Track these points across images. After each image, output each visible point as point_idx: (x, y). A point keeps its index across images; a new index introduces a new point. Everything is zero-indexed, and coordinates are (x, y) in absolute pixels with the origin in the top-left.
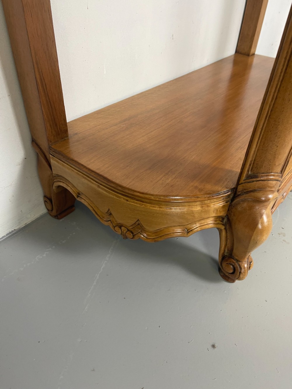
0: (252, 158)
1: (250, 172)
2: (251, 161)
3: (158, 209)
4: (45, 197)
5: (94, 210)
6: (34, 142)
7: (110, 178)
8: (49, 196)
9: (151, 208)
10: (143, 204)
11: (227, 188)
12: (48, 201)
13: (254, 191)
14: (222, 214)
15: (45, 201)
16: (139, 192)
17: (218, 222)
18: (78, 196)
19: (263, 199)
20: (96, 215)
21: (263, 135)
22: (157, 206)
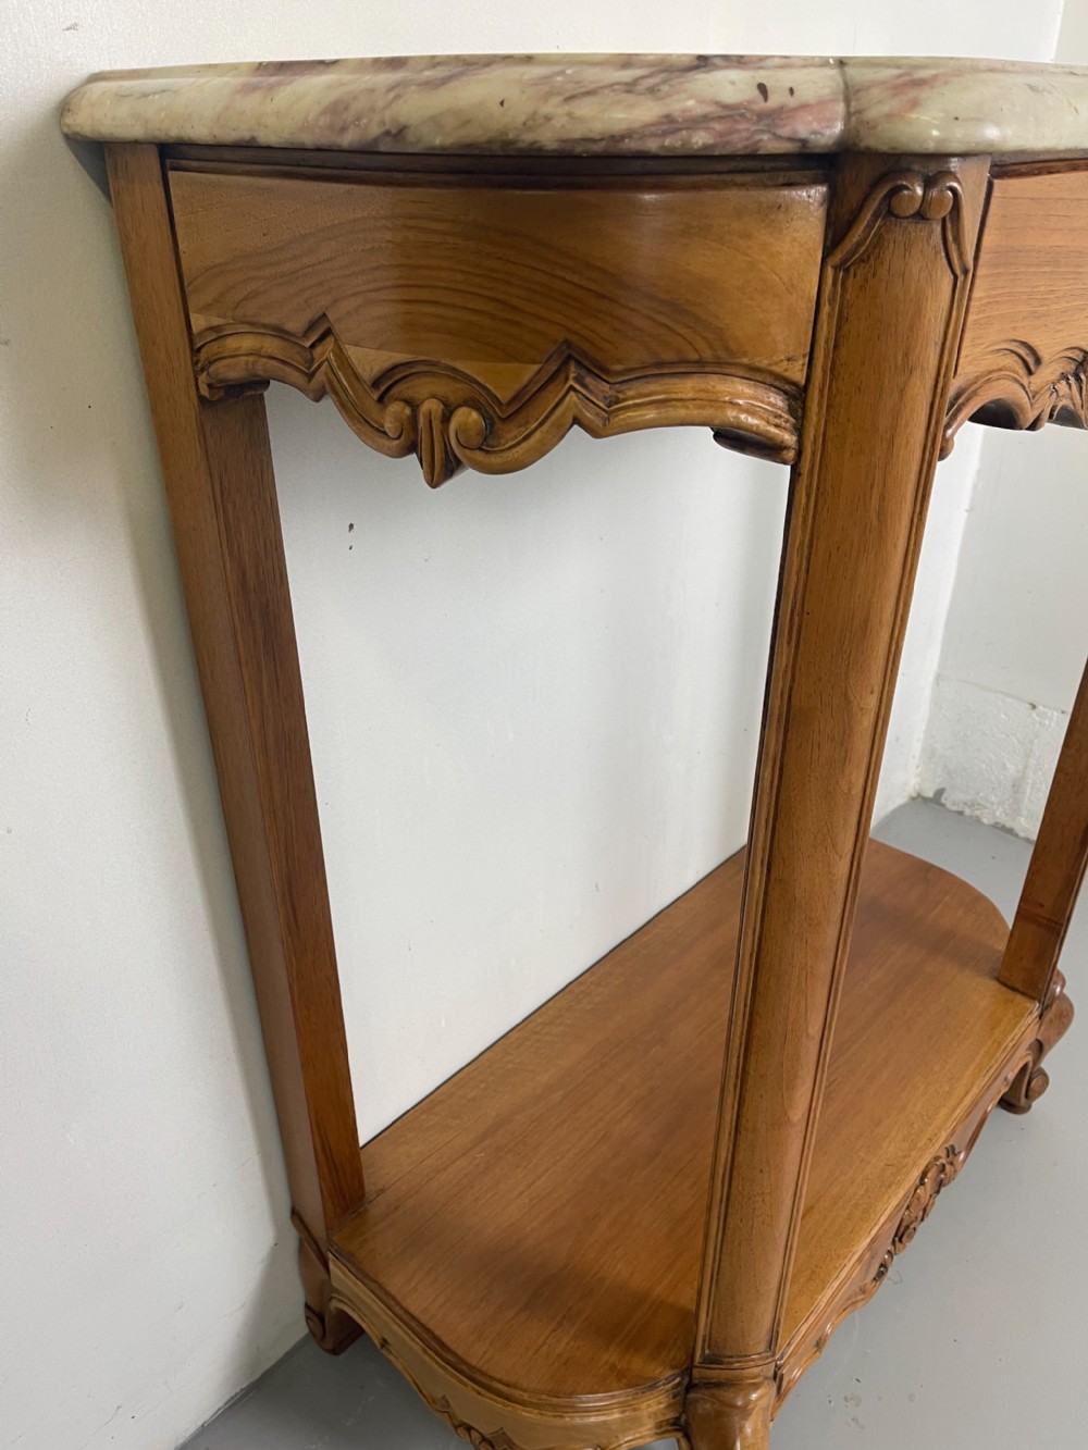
0: (705, 1330)
1: (707, 1352)
2: (704, 1337)
3: (538, 1417)
4: (307, 1307)
5: (415, 1383)
6: (296, 1215)
7: (445, 1339)
8: (317, 1309)
9: (525, 1414)
10: (509, 1406)
11: (673, 1368)
12: (315, 1319)
13: (719, 1385)
14: (671, 1415)
15: (307, 1318)
16: (500, 1381)
17: (663, 1429)
18: (383, 1346)
19: (739, 1403)
20: (420, 1395)
21: (714, 1303)
22: (536, 1411)
